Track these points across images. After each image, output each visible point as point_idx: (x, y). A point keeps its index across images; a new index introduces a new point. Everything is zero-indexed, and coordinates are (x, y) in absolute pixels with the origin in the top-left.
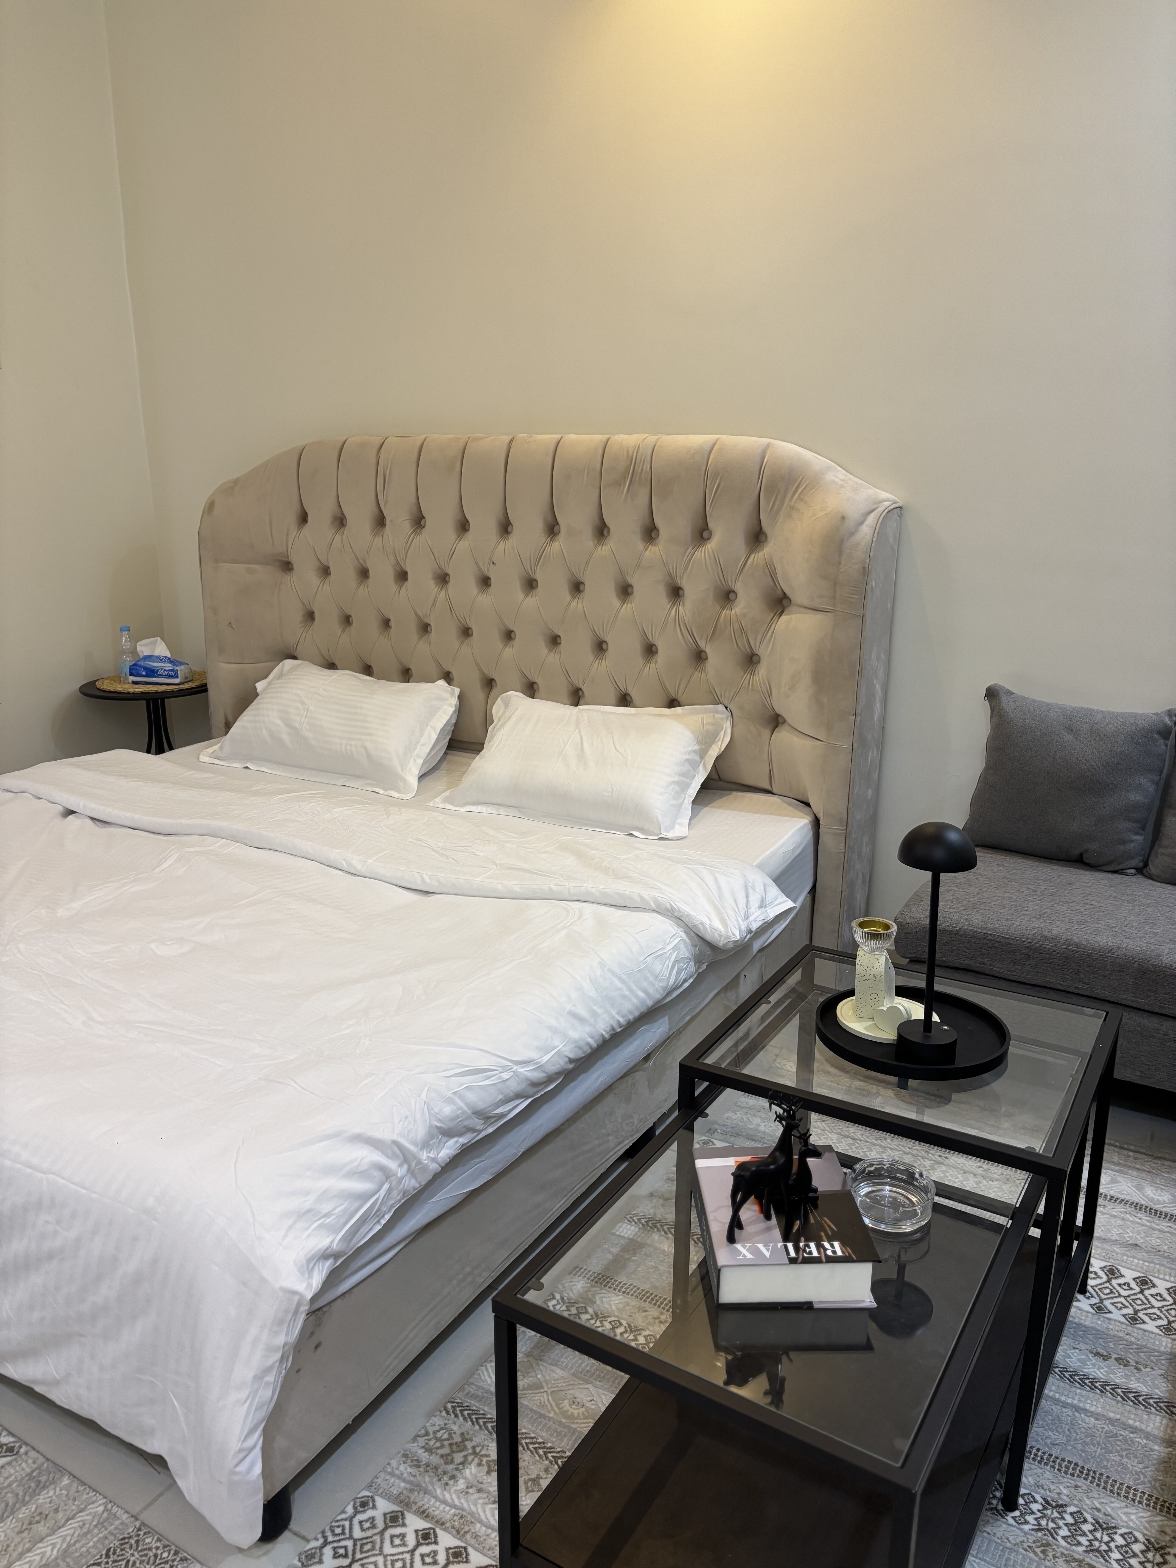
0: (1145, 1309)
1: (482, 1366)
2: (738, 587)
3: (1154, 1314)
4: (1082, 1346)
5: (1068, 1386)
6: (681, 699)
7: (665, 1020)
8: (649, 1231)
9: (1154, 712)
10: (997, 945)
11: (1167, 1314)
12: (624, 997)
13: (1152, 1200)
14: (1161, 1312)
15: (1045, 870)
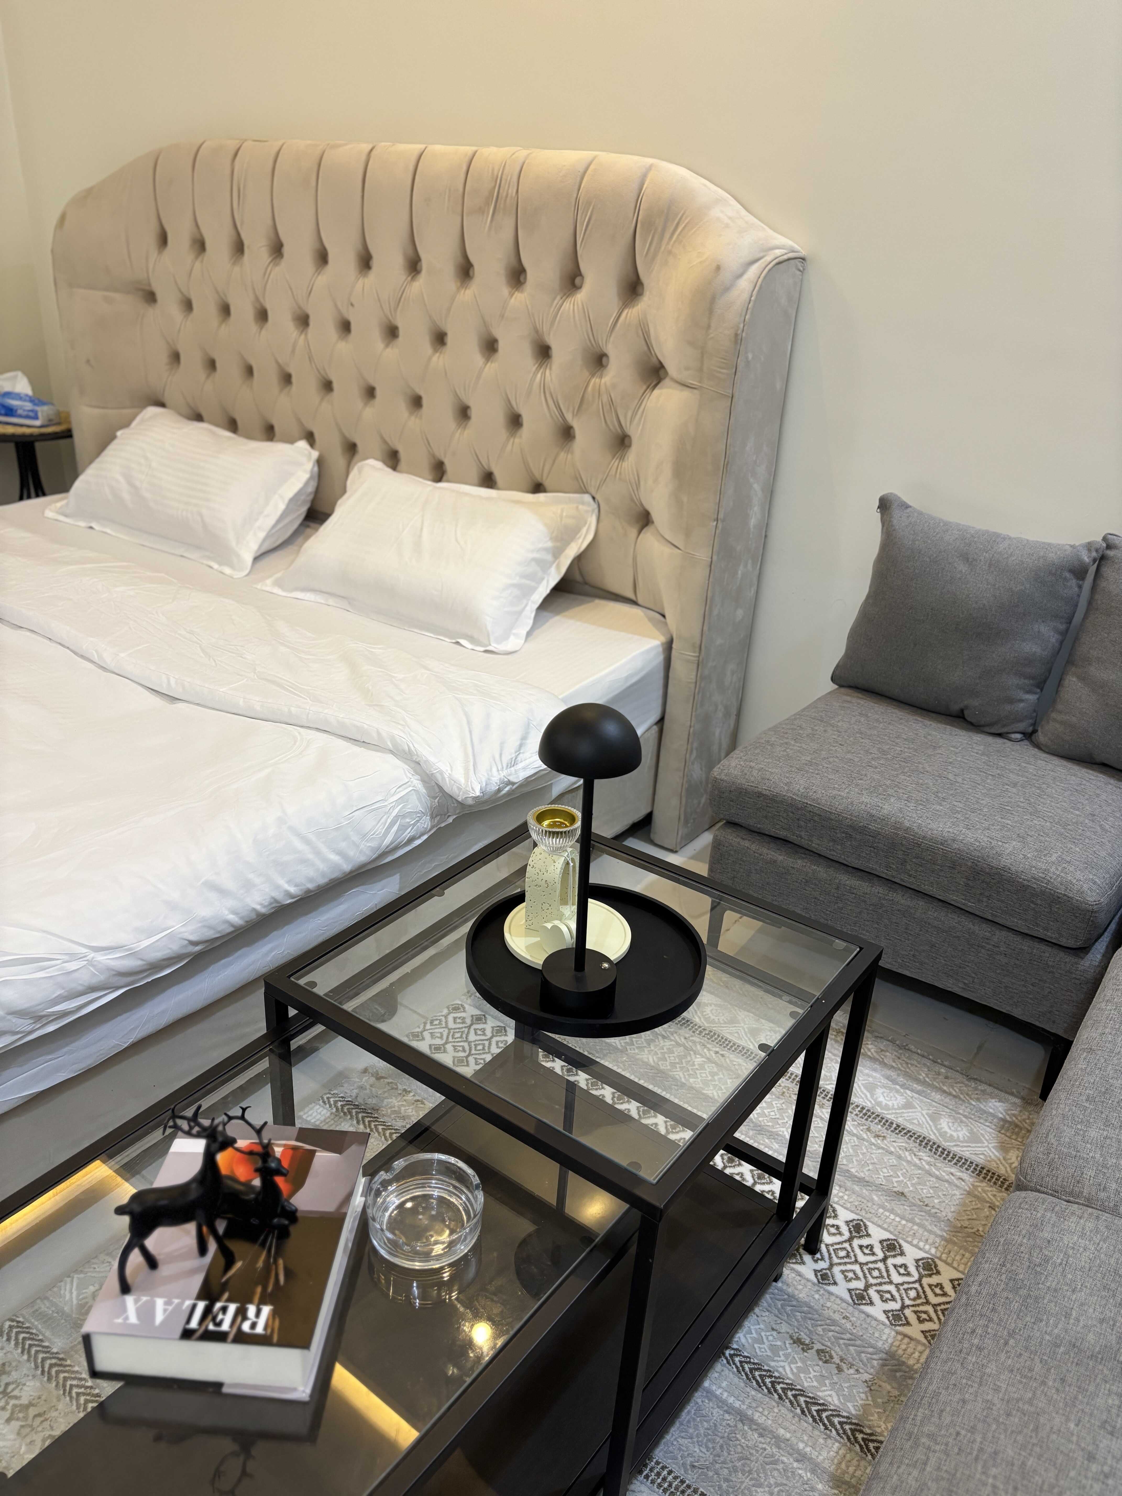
0: (880, 1284)
1: (69, 1276)
2: (611, 350)
3: (889, 1292)
4: (784, 1328)
5: (742, 1385)
6: (547, 483)
7: (396, 878)
8: (340, 1118)
9: (1072, 544)
10: (816, 818)
11: (904, 1295)
12: (304, 861)
13: (943, 1134)
14: (898, 1290)
15: (914, 725)
